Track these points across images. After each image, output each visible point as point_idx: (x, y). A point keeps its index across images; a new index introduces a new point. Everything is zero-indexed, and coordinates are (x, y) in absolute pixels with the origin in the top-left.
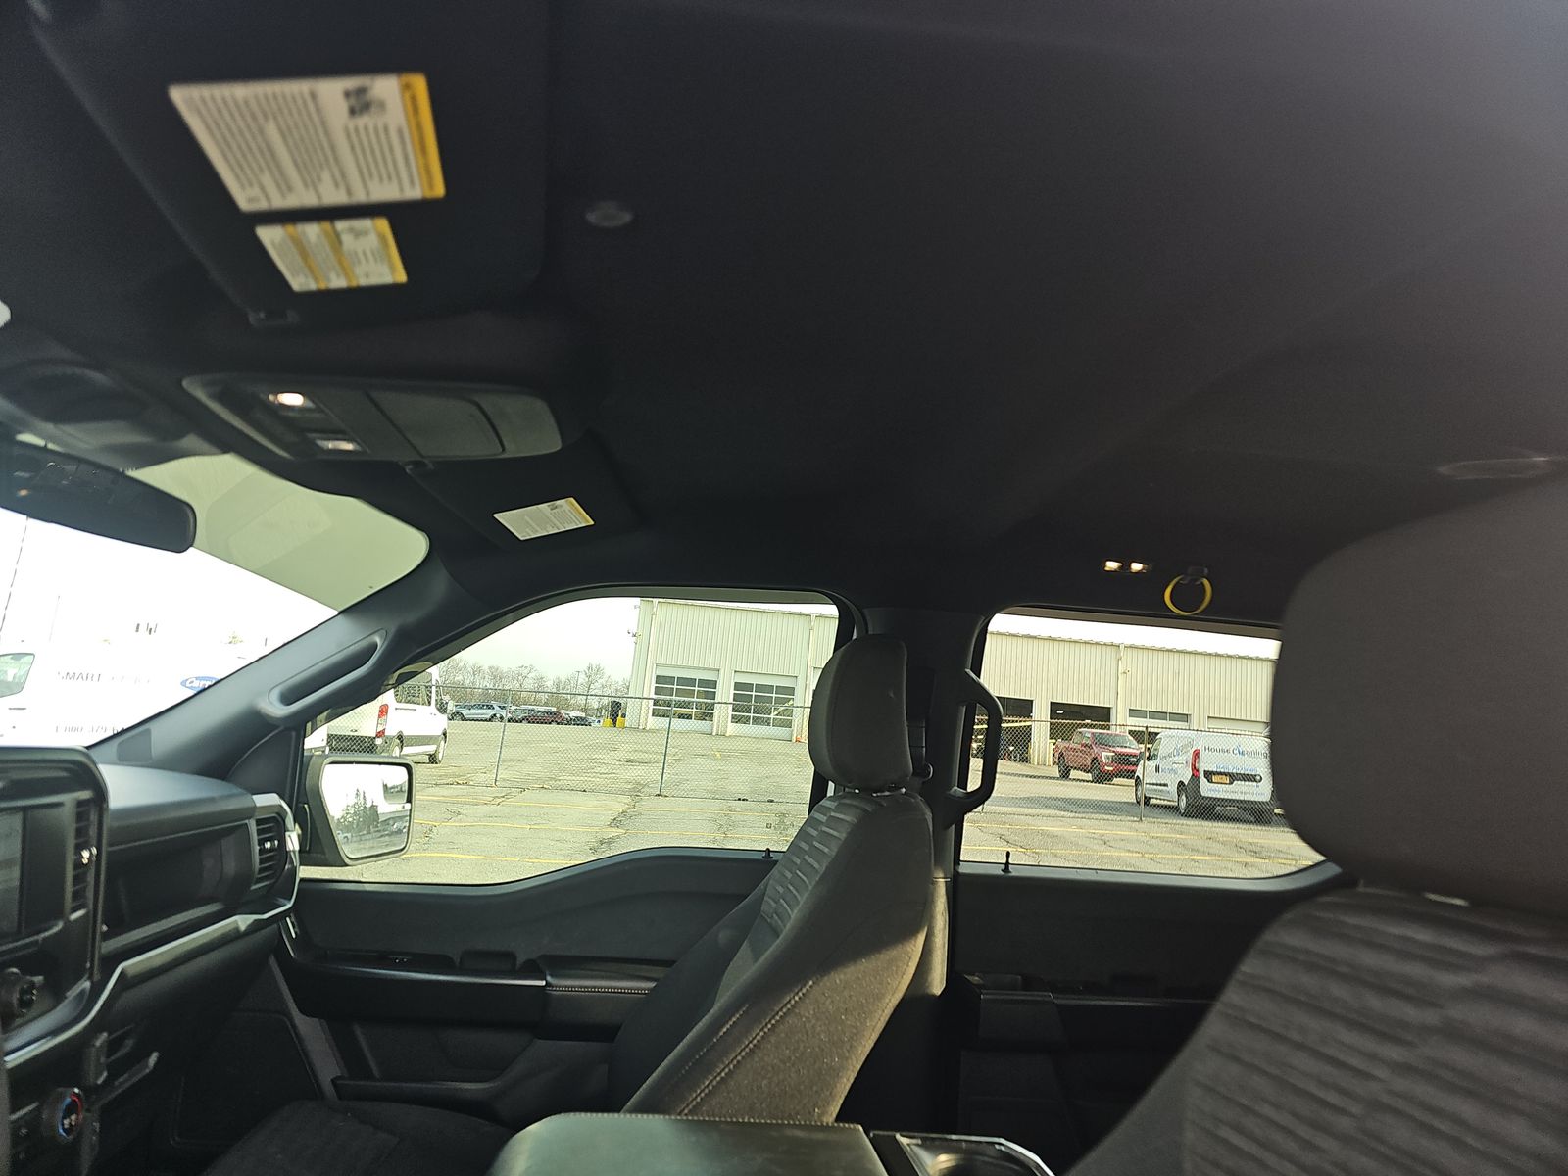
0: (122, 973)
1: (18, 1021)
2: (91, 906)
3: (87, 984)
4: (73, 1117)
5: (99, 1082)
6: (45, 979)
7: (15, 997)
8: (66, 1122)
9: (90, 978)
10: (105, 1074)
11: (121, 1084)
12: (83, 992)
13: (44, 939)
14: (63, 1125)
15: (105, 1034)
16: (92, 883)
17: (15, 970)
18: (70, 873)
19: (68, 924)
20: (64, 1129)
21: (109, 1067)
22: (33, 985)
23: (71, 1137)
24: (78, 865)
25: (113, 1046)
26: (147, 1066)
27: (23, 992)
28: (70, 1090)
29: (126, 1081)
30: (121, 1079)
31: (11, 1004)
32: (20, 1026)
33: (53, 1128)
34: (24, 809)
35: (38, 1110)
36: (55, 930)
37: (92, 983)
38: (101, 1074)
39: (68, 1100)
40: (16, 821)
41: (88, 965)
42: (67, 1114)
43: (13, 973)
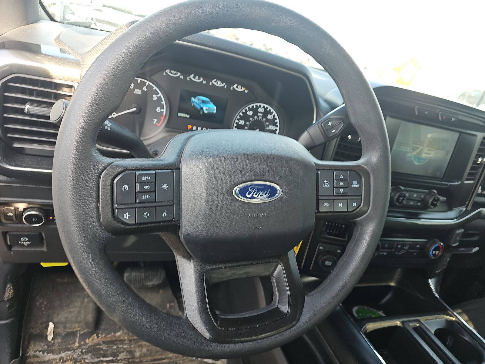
0: (480, 212)
1: (430, 210)
2: (476, 181)
3: (464, 209)
4: (437, 252)
5: (454, 245)
6: (447, 199)
7: (431, 200)
8: (434, 252)
9: (467, 207)
10: (457, 244)
11: (461, 251)
12: (461, 211)
13: (450, 185)
14: (432, 252)
15: (463, 230)
16: (480, 173)
17: (435, 191)
18: (470, 165)
19: (463, 184)
20: (432, 254)
21: (460, 242)
22: (438, 200)
23: (433, 258)
24: (475, 162)
25: (464, 235)
26: (472, 250)
27: (434, 200)
28: (440, 243)
29: (463, 251)
30: (462, 249)
31: (428, 202)
32: (430, 211)
33: (429, 252)
34: (461, 133)
35: (427, 243)
36: (456, 183)
37: (466, 209)
38: (456, 243)
39: (437, 245)
40: (456, 136)
41: (467, 203)
42: (435, 249)
43: (434, 192)
